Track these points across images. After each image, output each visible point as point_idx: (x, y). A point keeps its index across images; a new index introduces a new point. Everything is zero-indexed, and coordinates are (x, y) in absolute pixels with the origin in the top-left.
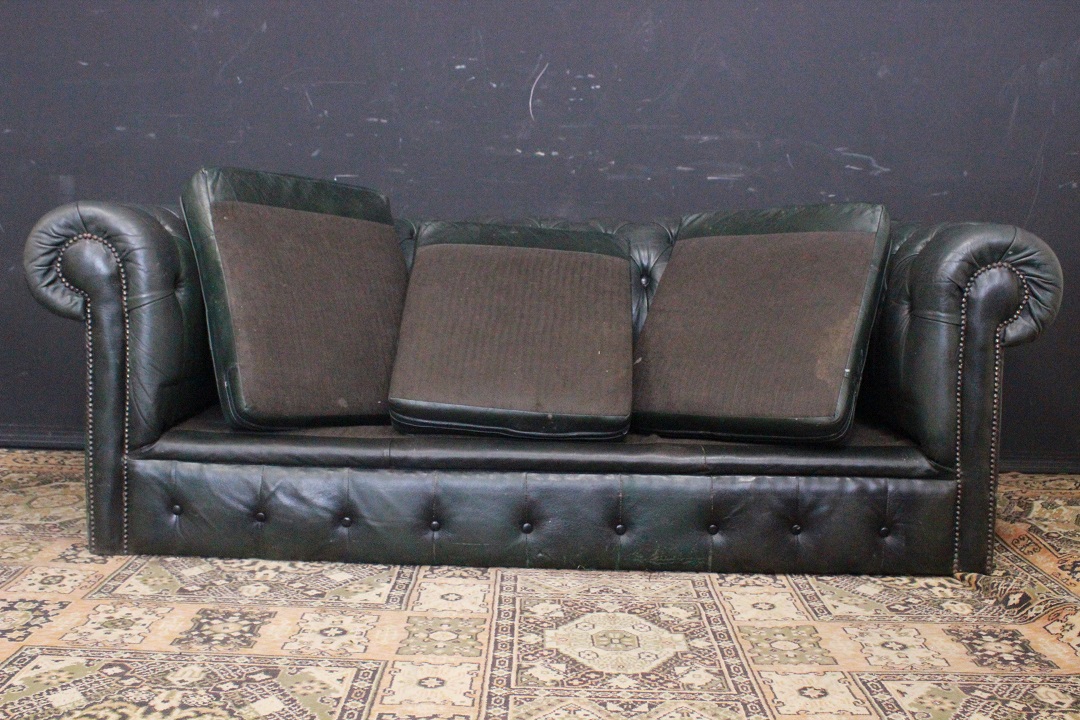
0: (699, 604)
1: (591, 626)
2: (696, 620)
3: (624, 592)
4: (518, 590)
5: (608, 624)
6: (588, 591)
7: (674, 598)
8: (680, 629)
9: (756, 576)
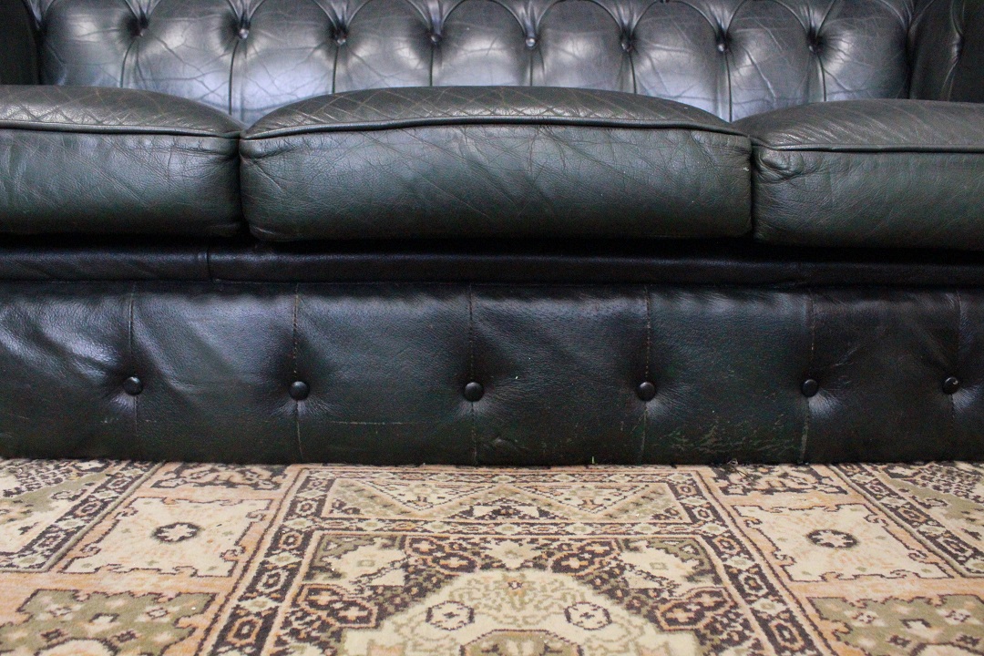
0: (699, 539)
1: (464, 615)
2: (707, 583)
3: (543, 513)
4: (325, 513)
5: (507, 609)
6: (470, 513)
7: (643, 523)
8: (681, 615)
9: (779, 469)
